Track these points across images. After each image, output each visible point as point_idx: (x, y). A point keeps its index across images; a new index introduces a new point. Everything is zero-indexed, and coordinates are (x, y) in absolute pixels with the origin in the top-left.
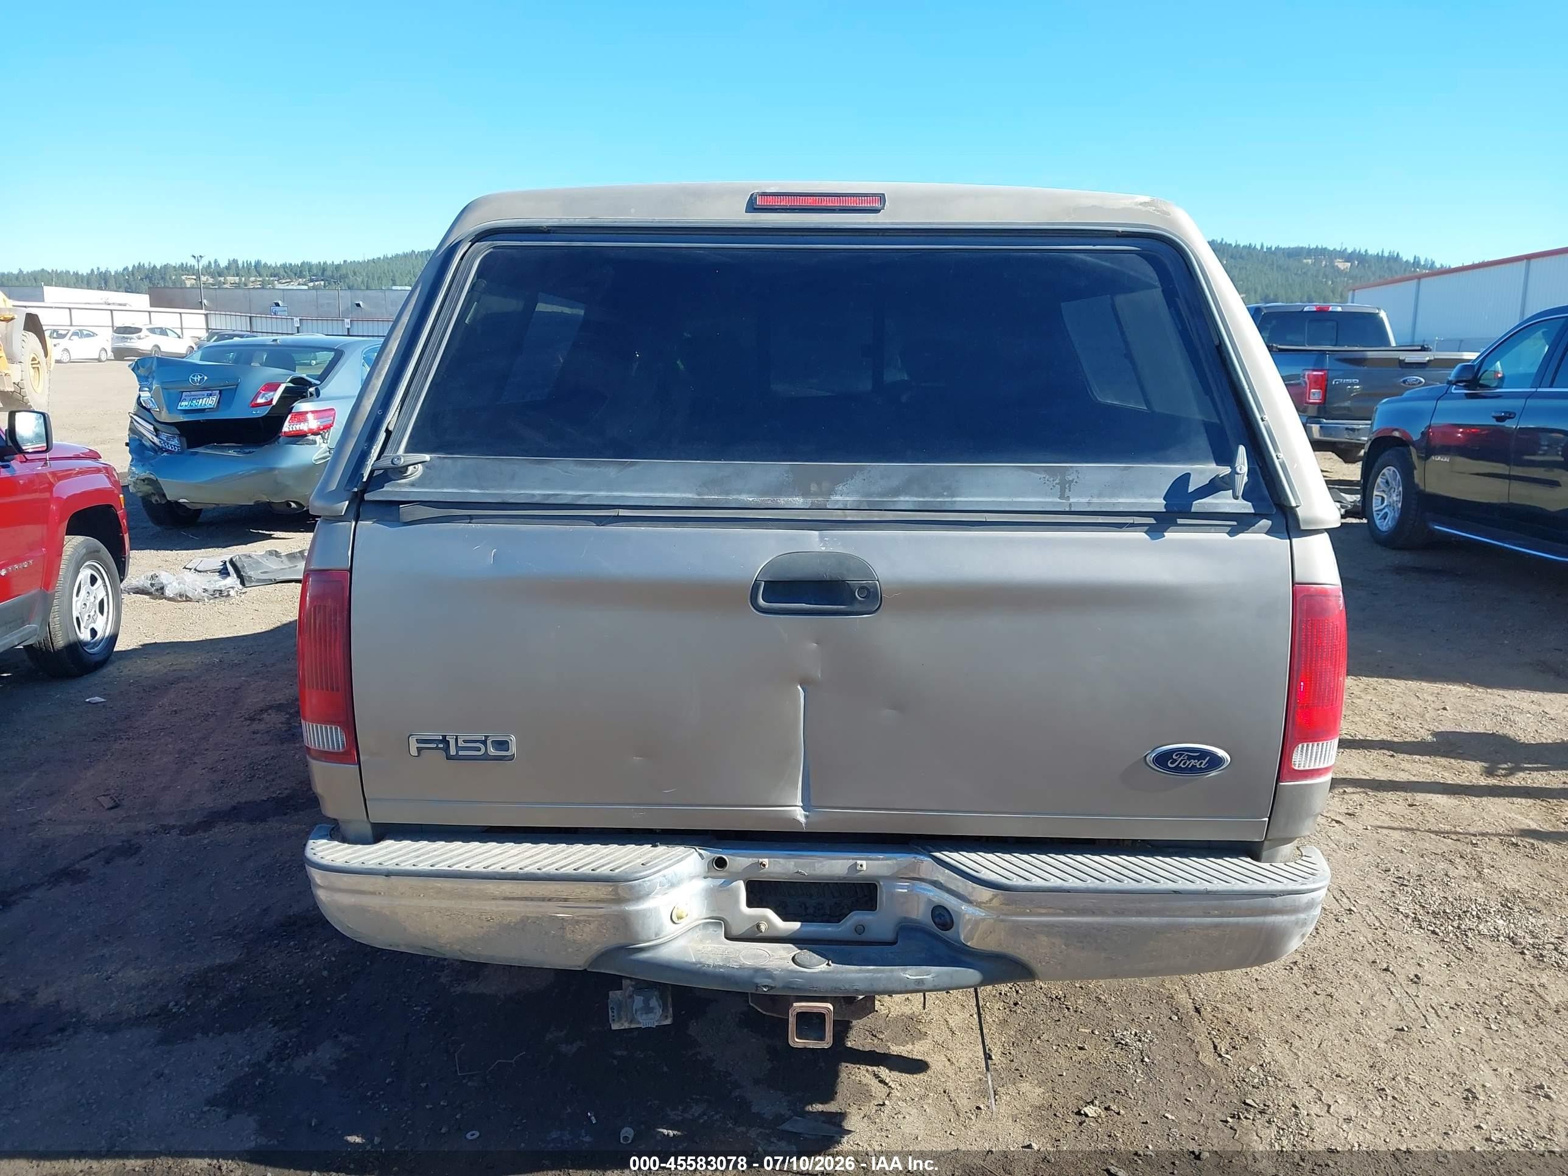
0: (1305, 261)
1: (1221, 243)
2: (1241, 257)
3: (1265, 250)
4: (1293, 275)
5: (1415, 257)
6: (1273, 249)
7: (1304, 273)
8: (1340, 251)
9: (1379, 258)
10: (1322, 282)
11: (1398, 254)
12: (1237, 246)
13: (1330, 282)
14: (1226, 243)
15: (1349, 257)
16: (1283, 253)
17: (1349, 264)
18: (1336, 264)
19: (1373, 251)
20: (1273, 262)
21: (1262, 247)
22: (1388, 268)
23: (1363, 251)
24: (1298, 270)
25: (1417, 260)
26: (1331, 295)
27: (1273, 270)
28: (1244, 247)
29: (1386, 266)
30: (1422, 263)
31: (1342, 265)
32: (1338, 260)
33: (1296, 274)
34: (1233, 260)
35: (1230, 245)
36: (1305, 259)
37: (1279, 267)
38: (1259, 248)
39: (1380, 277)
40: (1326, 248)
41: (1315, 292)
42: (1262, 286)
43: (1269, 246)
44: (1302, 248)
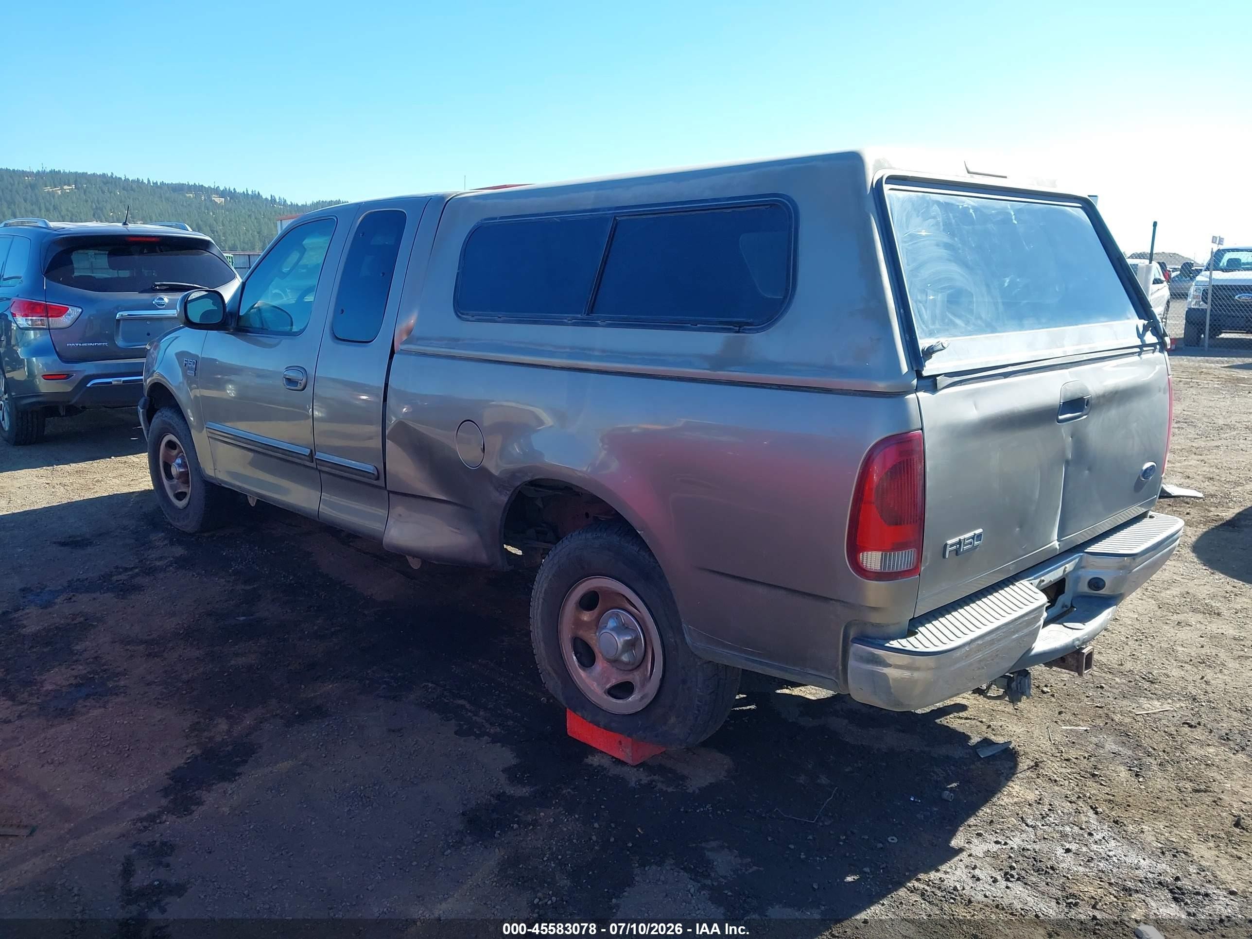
0: (187, 195)
1: (112, 176)
2: (133, 190)
3: (152, 184)
4: (180, 207)
5: (271, 196)
6: (159, 184)
7: (189, 205)
8: (214, 189)
9: (245, 195)
10: (205, 213)
11: (258, 193)
12: (127, 180)
13: (211, 213)
14: (116, 177)
15: (223, 194)
16: (168, 187)
17: (223, 199)
18: (213, 198)
19: (240, 190)
20: (160, 194)
21: (149, 181)
22: (253, 203)
23: (232, 189)
24: (183, 203)
25: (273, 198)
26: (215, 223)
27: (162, 201)
28: (133, 181)
29: (252, 201)
30: (278, 201)
31: (219, 200)
32: (214, 196)
33: (182, 205)
34: (125, 192)
35: (120, 179)
36: (187, 193)
37: (167, 199)
38: (146, 183)
39: (248, 210)
40: (202, 185)
41: (202, 221)
42: (156, 215)
43: (155, 182)
44: (183, 184)
